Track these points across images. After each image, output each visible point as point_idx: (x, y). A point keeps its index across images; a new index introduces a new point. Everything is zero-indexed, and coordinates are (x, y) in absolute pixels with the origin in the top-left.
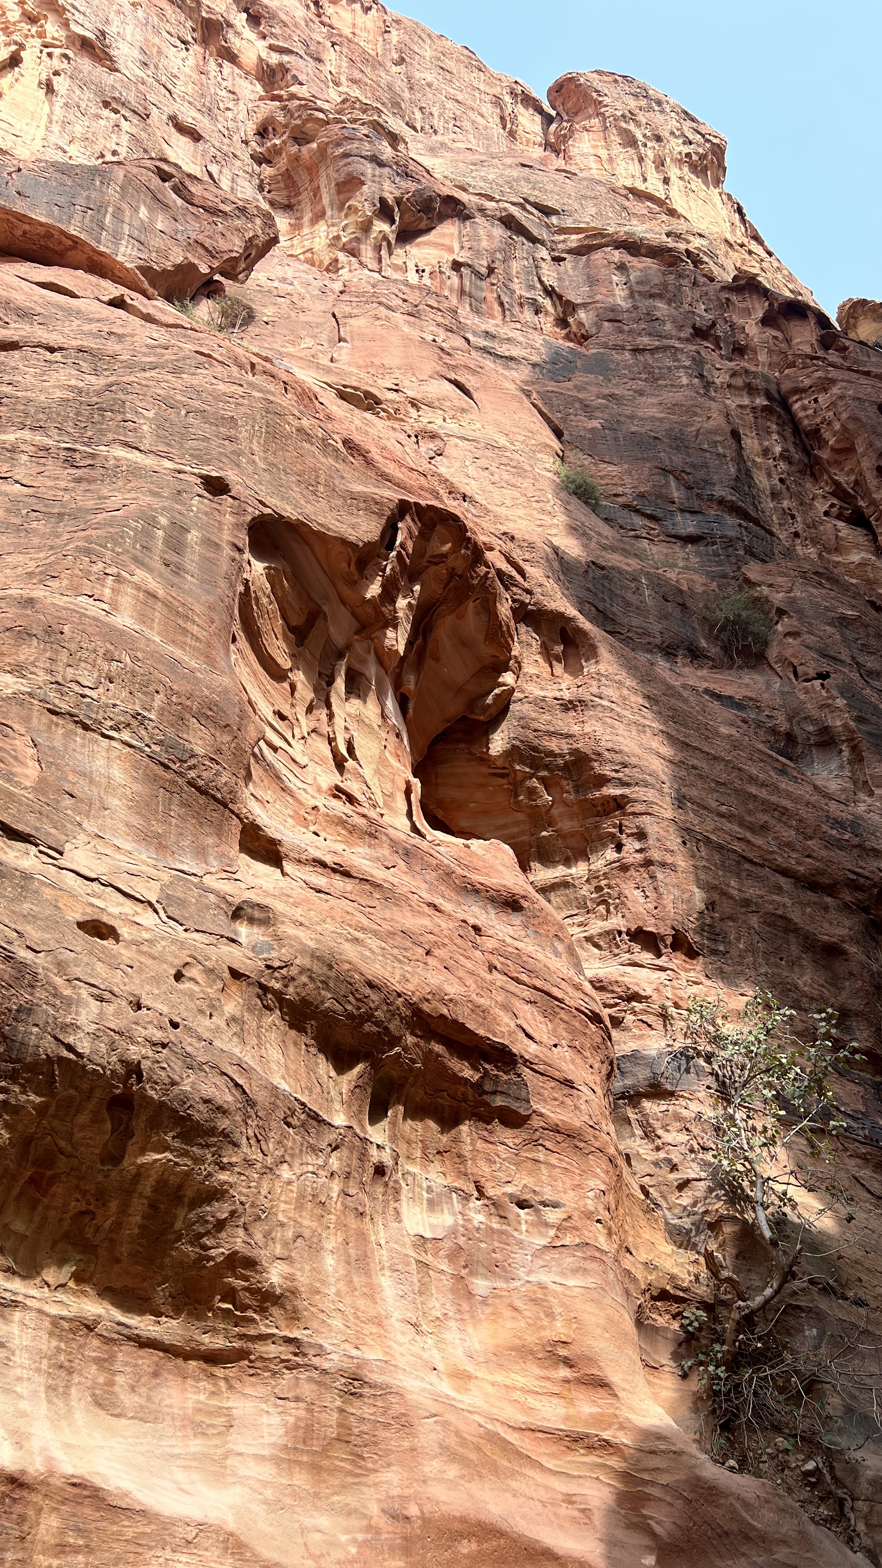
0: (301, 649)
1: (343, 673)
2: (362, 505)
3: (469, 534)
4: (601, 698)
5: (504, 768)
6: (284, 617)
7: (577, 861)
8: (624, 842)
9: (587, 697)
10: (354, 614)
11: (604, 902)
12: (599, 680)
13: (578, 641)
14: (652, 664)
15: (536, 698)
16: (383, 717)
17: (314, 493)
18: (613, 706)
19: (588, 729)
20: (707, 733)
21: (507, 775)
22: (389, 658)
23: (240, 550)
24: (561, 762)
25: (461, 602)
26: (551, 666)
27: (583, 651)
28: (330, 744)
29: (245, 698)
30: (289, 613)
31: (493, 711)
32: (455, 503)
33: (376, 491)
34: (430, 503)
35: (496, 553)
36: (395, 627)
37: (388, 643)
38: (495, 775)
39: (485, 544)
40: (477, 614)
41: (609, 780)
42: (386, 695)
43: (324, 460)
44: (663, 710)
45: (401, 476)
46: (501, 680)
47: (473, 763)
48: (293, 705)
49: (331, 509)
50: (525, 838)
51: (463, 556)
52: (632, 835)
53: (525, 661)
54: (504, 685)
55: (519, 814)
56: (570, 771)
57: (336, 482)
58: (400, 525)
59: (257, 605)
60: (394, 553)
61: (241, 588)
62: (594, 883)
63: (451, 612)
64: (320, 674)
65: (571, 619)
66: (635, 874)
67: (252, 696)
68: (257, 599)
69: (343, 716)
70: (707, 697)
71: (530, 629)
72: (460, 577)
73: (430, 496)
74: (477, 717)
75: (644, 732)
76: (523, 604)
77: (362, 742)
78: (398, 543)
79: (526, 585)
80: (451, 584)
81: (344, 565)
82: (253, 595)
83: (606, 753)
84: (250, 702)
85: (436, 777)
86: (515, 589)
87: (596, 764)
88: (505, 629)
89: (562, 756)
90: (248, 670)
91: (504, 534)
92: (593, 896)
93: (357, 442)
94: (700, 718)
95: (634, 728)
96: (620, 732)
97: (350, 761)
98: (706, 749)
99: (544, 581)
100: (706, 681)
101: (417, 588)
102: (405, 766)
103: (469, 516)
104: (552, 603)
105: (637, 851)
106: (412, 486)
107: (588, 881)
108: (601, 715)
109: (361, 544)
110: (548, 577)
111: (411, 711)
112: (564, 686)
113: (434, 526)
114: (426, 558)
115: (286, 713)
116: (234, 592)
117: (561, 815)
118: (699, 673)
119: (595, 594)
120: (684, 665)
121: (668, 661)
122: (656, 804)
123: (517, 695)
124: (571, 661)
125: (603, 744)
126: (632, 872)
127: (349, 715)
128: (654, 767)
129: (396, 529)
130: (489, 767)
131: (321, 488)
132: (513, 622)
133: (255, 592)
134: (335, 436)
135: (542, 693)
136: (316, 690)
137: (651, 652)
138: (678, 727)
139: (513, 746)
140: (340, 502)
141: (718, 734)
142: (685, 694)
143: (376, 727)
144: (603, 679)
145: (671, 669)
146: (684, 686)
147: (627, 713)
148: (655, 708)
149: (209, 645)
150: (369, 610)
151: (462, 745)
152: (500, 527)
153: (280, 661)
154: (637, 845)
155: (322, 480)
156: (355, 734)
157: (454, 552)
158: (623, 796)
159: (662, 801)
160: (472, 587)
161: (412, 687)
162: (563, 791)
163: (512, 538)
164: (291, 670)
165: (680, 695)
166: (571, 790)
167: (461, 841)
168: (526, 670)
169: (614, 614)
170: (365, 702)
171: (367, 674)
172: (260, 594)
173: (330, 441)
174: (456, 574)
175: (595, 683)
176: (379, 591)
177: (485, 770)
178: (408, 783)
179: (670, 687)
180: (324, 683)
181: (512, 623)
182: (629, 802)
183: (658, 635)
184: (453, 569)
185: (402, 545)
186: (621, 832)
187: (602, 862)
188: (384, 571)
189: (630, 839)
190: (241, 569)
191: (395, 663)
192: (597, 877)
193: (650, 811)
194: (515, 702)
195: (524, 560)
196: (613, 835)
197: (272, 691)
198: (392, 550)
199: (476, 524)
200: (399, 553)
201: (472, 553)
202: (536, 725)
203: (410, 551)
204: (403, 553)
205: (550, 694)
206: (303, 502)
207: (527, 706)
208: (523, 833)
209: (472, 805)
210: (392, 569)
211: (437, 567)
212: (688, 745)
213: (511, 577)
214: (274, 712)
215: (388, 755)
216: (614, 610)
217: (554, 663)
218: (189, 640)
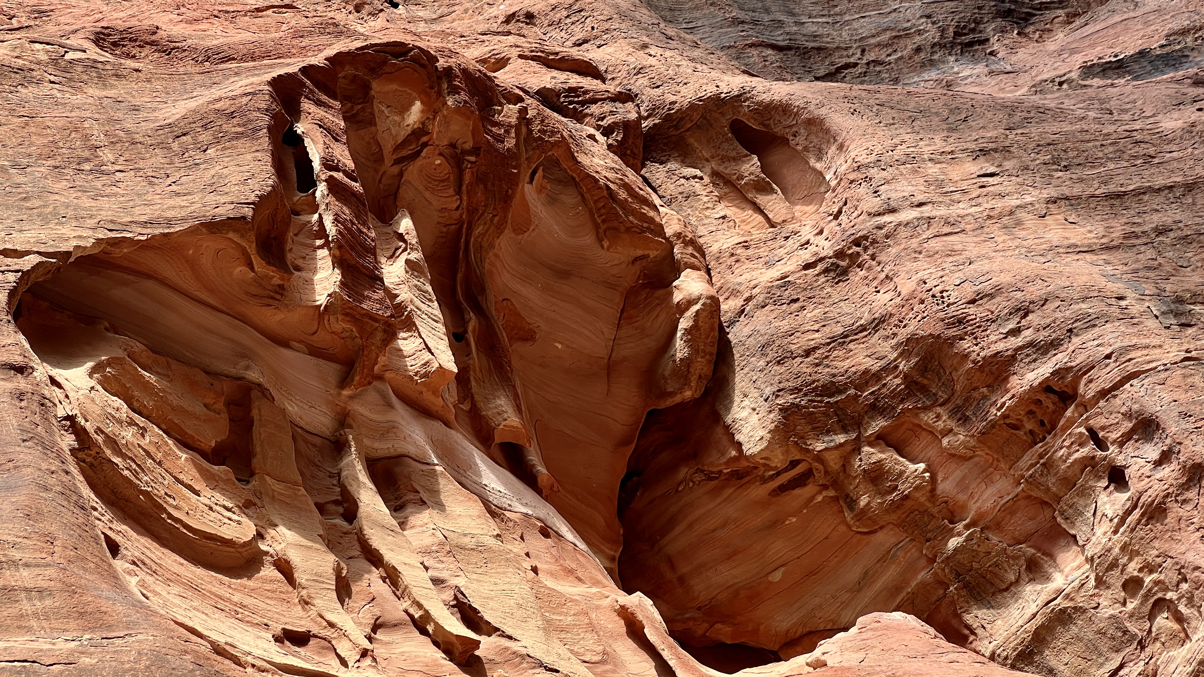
0: (255, 482)
1: (363, 477)
2: (205, 137)
3: (442, 63)
4: (893, 211)
5: (794, 464)
6: (185, 444)
7: (1052, 556)
8: (1120, 460)
9: (866, 225)
10: (315, 352)
11: (1160, 605)
12: (868, 179)
13: (778, 130)
14: (949, 85)
15: (769, 290)
16: (493, 514)
17: (99, 171)
18: (926, 211)
19: (906, 286)
20: (1140, 150)
21: (808, 474)
22: (435, 392)
23: (21, 370)
24: (895, 382)
25: (507, 199)
26: (758, 209)
27: (800, 142)
28: (424, 632)
29: (204, 648)
30: (190, 428)
31: (702, 366)
32: (380, 22)
33: (215, 92)
34: (331, 52)
35: (516, 64)
36: (410, 325)
37: (413, 365)
38: (783, 489)
39: (483, 61)
40: (552, 201)
41: (1013, 359)
42: (472, 466)
43: (78, 99)
44: (1026, 159)
45: (246, 36)
46: (678, 297)
47: (729, 491)
48: (305, 603)
49: (150, 180)
50: (923, 575)
51: (457, 110)
52: (1127, 437)
53: (702, 231)
54: (690, 303)
55: (880, 536)
56: (924, 390)
57: (128, 125)
58: (300, 128)
59: (117, 450)
60: (321, 189)
61: (68, 441)
62: (1116, 579)
63: (500, 229)
64: (321, 508)
65: (739, 98)
66: (1183, 512)
67: (214, 636)
68: (112, 442)
69: (415, 560)
70: (1096, 82)
71: (672, 165)
72: (476, 151)
73: (324, 39)
74: (678, 399)
75: (1019, 223)
76: (627, 126)
77: (485, 588)
78: (316, 165)
79: (612, 88)
80: (467, 177)
81: (240, 270)
82: (100, 439)
83: (972, 310)
84: (219, 650)
85: (673, 567)
86: (594, 109)
87: (966, 344)
88: (623, 195)
89: (890, 369)
90: (176, 589)
91: (509, 19)
92: (1131, 606)
93: (121, 25)
94: (1111, 129)
95: (994, 229)
96: (973, 251)
97: (484, 640)
98: (1160, 182)
99: (640, 58)
100: (1073, 52)
101: (406, 225)
102: (596, 583)
103: (421, 27)
104: (684, 90)
105: (1158, 463)
106: (278, 43)
107: (1100, 582)
108: (914, 243)
109: (248, 211)
110: (645, 46)
111: (541, 469)
112: (807, 233)
113: (367, 88)
114: (388, 159)
115: (300, 626)
116: (59, 455)
117: (962, 485)
118: (1051, 45)
119: (755, 22)
120: (1012, 49)
121: (975, 61)
122: (1135, 347)
123: (728, 306)
124: (791, 175)
125: (954, 296)
126: (1175, 510)
127: (427, 552)
128: (1083, 280)
129: (297, 141)
130: (765, 480)
131: (107, 155)
132: (630, 172)
133: (99, 431)
134: (74, 41)
135: (775, 273)
136: (331, 545)
137: (932, 63)
138: (1079, 172)
139: (783, 410)
140: (158, 158)
141: (1165, 138)
142: (1050, 101)
143: (492, 542)
144: (873, 172)
145: (991, 73)
146: (1038, 88)
147: (962, 208)
148: (1008, 165)
149: (71, 590)
150: (340, 325)
151: (683, 472)
152: (493, 11)
153: (228, 532)
154: (1152, 452)
155: (98, 137)
156: (461, 582)
157: (435, 113)
158: (1059, 373)
159: (1139, 334)
160: (511, 156)
161: (513, 419)
162: (935, 436)
163: (530, 17)
164: (260, 536)
165: (1043, 111)
166: (951, 424)
167: (800, 661)
168: (715, 248)
169: (815, 37)
170: (440, 506)
171: (411, 450)
172: (110, 429)
173: (69, 56)
174: (464, 152)
175: (863, 190)
176: (337, 276)
177: (759, 491)
178: (624, 613)
179: (1011, 108)
180: (339, 521)
181: (631, 176)
182: (1077, 379)
183: (924, 24)
184: (453, 146)
185: (329, 164)
186: (1101, 444)
187: (1103, 530)
188: (322, 232)
189: (1129, 448)
190: (44, 403)
191: (452, 396)
192: (1113, 565)
193: (1131, 368)
194: (732, 323)
195: (578, 44)
196: (1089, 462)
197: (247, 601)
198: (313, 185)
199: (444, 34)
200: (332, 183)
201: (472, 95)
202: (801, 342)
203: (350, 164)
204: (339, 176)
205: (790, 265)
206: (87, 203)
207: (761, 316)
208: (911, 569)
209: (777, 576)
210: (336, 220)
211: (419, 162)
212: (1119, 196)
213: (574, 91)
214: (278, 639)
215: (550, 583)
216: (811, 29)
217: (761, 200)
218: (26, 606)
